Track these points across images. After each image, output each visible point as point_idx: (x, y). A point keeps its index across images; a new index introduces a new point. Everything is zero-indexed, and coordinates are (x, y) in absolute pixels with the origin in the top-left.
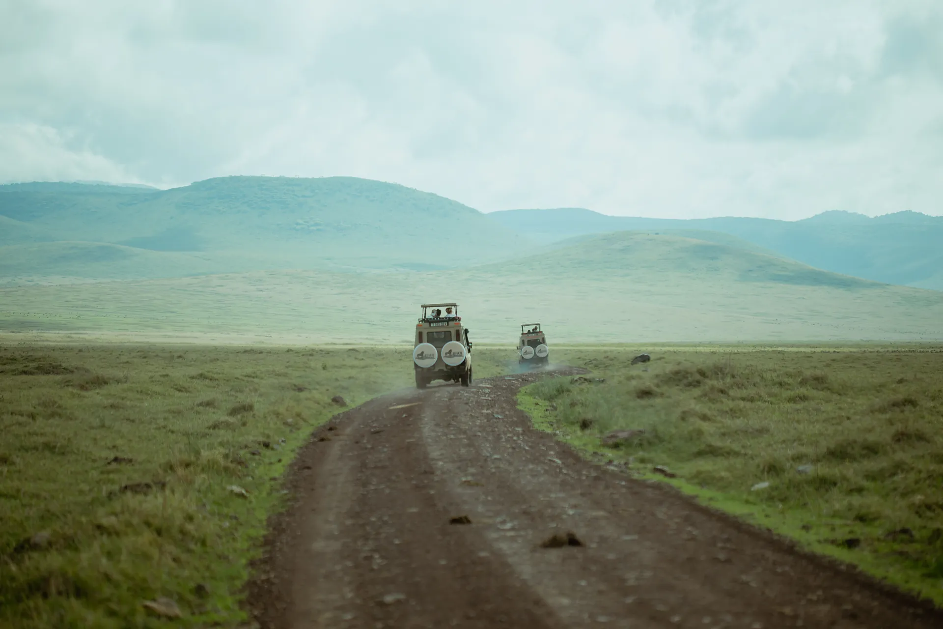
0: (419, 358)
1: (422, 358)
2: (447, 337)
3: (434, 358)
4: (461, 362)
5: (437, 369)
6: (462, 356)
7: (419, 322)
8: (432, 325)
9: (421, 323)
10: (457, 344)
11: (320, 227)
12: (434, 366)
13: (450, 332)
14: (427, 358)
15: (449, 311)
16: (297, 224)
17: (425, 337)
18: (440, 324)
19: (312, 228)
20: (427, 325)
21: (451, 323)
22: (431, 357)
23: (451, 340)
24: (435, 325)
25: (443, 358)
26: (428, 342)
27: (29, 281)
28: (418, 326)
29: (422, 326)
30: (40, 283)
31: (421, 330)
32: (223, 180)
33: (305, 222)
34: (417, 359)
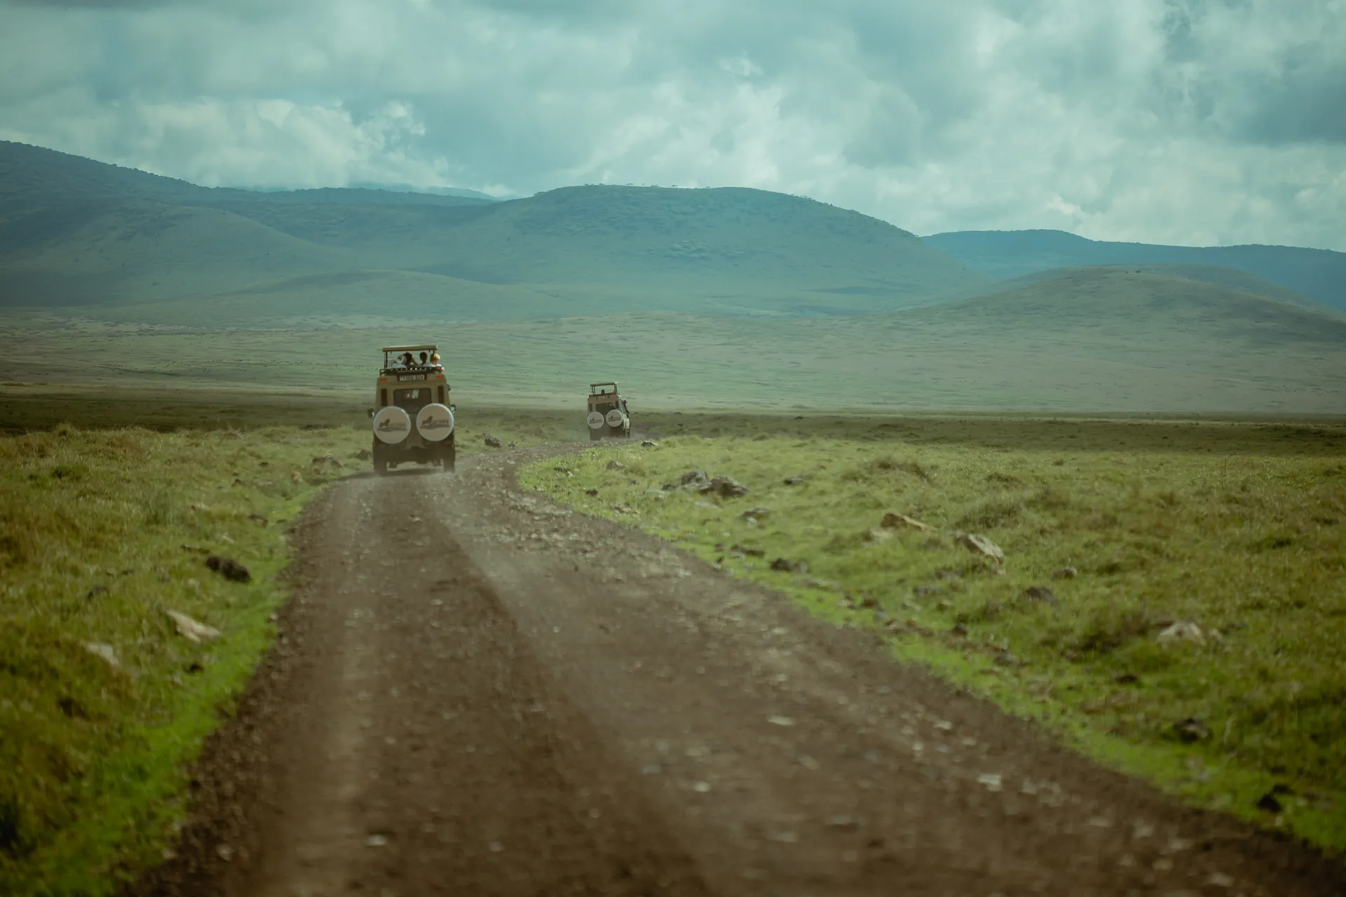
0: (383, 430)
1: (387, 430)
2: (425, 398)
3: (405, 429)
4: (447, 435)
5: (409, 446)
6: (448, 426)
7: (381, 374)
8: (402, 379)
9: (383, 375)
10: (440, 407)
11: (703, 254)
12: (405, 441)
13: (429, 390)
14: (397, 429)
15: (423, 356)
16: (674, 250)
17: (390, 397)
18: (414, 377)
19: (695, 255)
20: (393, 378)
21: (430, 376)
22: (400, 427)
23: (431, 403)
24: (405, 379)
25: (419, 429)
26: (396, 404)
27: (324, 322)
28: (380, 380)
29: (386, 379)
30: (339, 324)
31: (383, 387)
32: (577, 190)
33: (684, 247)
34: (381, 432)
